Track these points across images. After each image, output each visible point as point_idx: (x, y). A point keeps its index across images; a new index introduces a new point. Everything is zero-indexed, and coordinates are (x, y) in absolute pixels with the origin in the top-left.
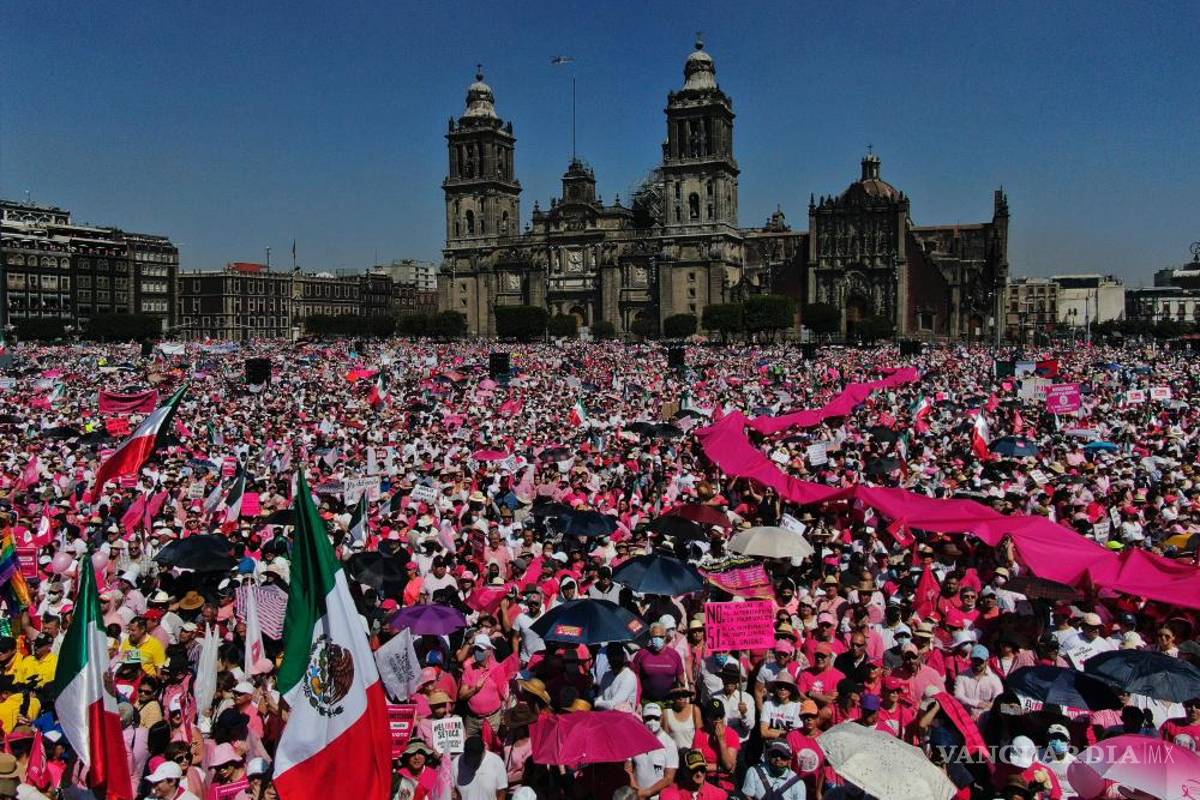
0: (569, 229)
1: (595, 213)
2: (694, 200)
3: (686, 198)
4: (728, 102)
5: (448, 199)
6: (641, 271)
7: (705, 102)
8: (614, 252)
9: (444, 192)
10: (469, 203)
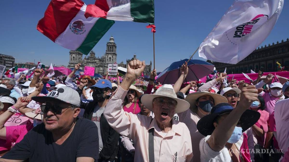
0: (90, 61)
1: (95, 59)
2: (110, 58)
3: (109, 57)
4: (116, 45)
5: (70, 54)
6: (102, 68)
7: (113, 44)
8: (98, 65)
9: (69, 53)
10: (74, 55)
